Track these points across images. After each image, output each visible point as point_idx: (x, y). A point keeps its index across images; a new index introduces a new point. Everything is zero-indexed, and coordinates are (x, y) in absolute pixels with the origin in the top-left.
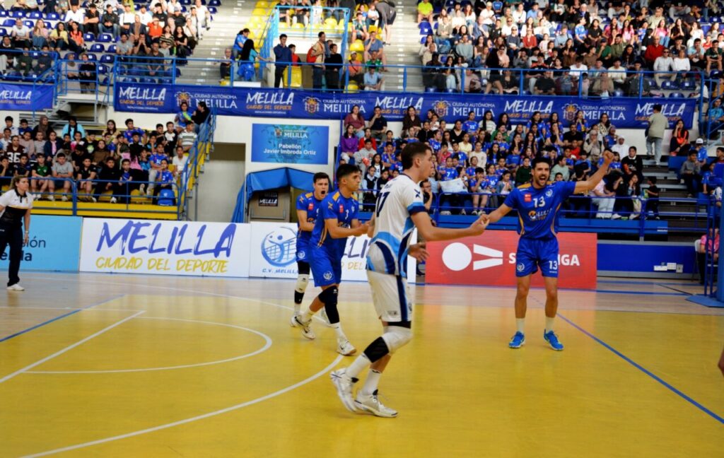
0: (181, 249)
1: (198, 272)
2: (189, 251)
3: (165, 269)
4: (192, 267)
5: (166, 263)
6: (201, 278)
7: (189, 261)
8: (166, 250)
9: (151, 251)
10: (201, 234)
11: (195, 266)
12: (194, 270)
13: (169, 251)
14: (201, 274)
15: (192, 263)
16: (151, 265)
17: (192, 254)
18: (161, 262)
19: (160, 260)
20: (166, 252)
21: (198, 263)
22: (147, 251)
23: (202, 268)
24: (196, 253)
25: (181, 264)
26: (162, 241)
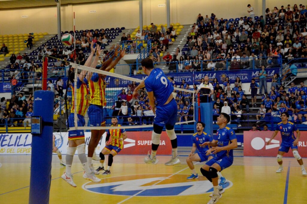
0: (19, 144)
1: (25, 153)
2: (22, 145)
3: (13, 152)
4: (22, 151)
5: (14, 150)
6: (26, 155)
7: (22, 149)
8: (14, 145)
9: (9, 146)
10: (26, 138)
11: (24, 151)
12: (23, 152)
13: (15, 146)
14: (25, 154)
15: (23, 150)
16: (8, 151)
17: (23, 146)
18: (12, 150)
19: (12, 149)
20: (14, 146)
21: (25, 149)
22: (7, 146)
23: (26, 151)
24: (25, 145)
25: (19, 150)
26: (13, 142)
